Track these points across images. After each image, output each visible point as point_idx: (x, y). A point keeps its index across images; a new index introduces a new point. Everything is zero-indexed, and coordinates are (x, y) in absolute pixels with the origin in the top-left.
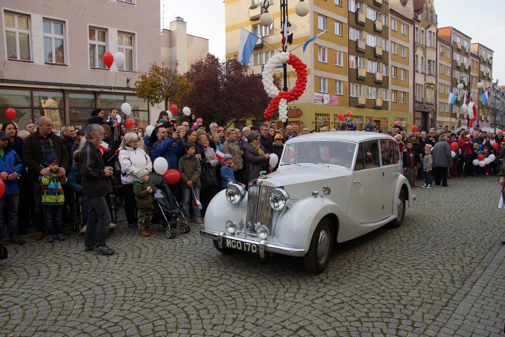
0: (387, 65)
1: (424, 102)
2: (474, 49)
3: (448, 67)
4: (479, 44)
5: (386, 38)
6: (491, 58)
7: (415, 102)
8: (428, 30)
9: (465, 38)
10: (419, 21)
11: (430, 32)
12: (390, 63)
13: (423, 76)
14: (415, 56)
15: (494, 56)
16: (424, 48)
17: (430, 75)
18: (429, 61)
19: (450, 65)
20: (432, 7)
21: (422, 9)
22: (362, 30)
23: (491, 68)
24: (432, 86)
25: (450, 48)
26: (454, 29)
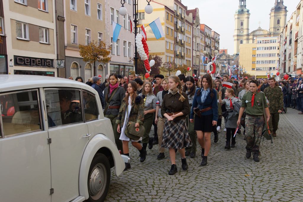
0: (184, 47)
1: (196, 65)
2: (212, 34)
3: (203, 46)
4: (215, 32)
5: (184, 35)
6: (219, 39)
7: (193, 65)
8: (197, 28)
9: (209, 29)
10: (194, 24)
11: (198, 29)
12: (186, 47)
13: (195, 51)
14: (193, 42)
15: (220, 37)
16: (196, 37)
17: (198, 51)
18: (198, 44)
19: (204, 45)
20: (198, 15)
21: (195, 17)
22: (177, 32)
23: (219, 44)
24: (198, 57)
25: (204, 36)
26: (206, 25)
